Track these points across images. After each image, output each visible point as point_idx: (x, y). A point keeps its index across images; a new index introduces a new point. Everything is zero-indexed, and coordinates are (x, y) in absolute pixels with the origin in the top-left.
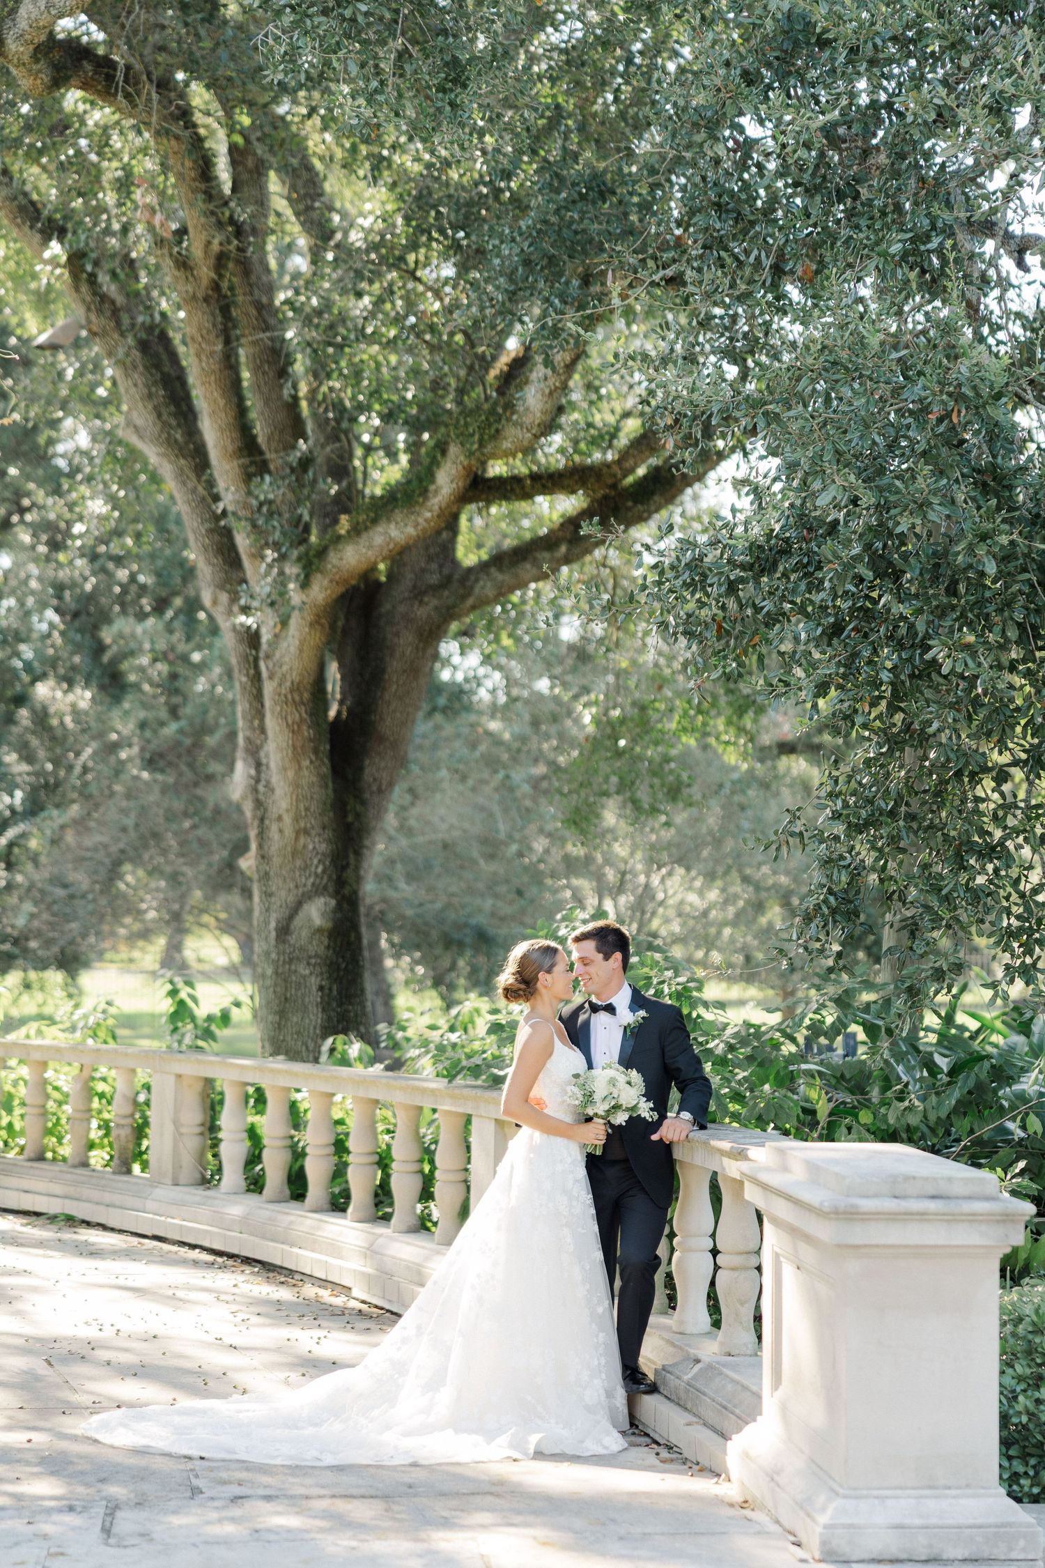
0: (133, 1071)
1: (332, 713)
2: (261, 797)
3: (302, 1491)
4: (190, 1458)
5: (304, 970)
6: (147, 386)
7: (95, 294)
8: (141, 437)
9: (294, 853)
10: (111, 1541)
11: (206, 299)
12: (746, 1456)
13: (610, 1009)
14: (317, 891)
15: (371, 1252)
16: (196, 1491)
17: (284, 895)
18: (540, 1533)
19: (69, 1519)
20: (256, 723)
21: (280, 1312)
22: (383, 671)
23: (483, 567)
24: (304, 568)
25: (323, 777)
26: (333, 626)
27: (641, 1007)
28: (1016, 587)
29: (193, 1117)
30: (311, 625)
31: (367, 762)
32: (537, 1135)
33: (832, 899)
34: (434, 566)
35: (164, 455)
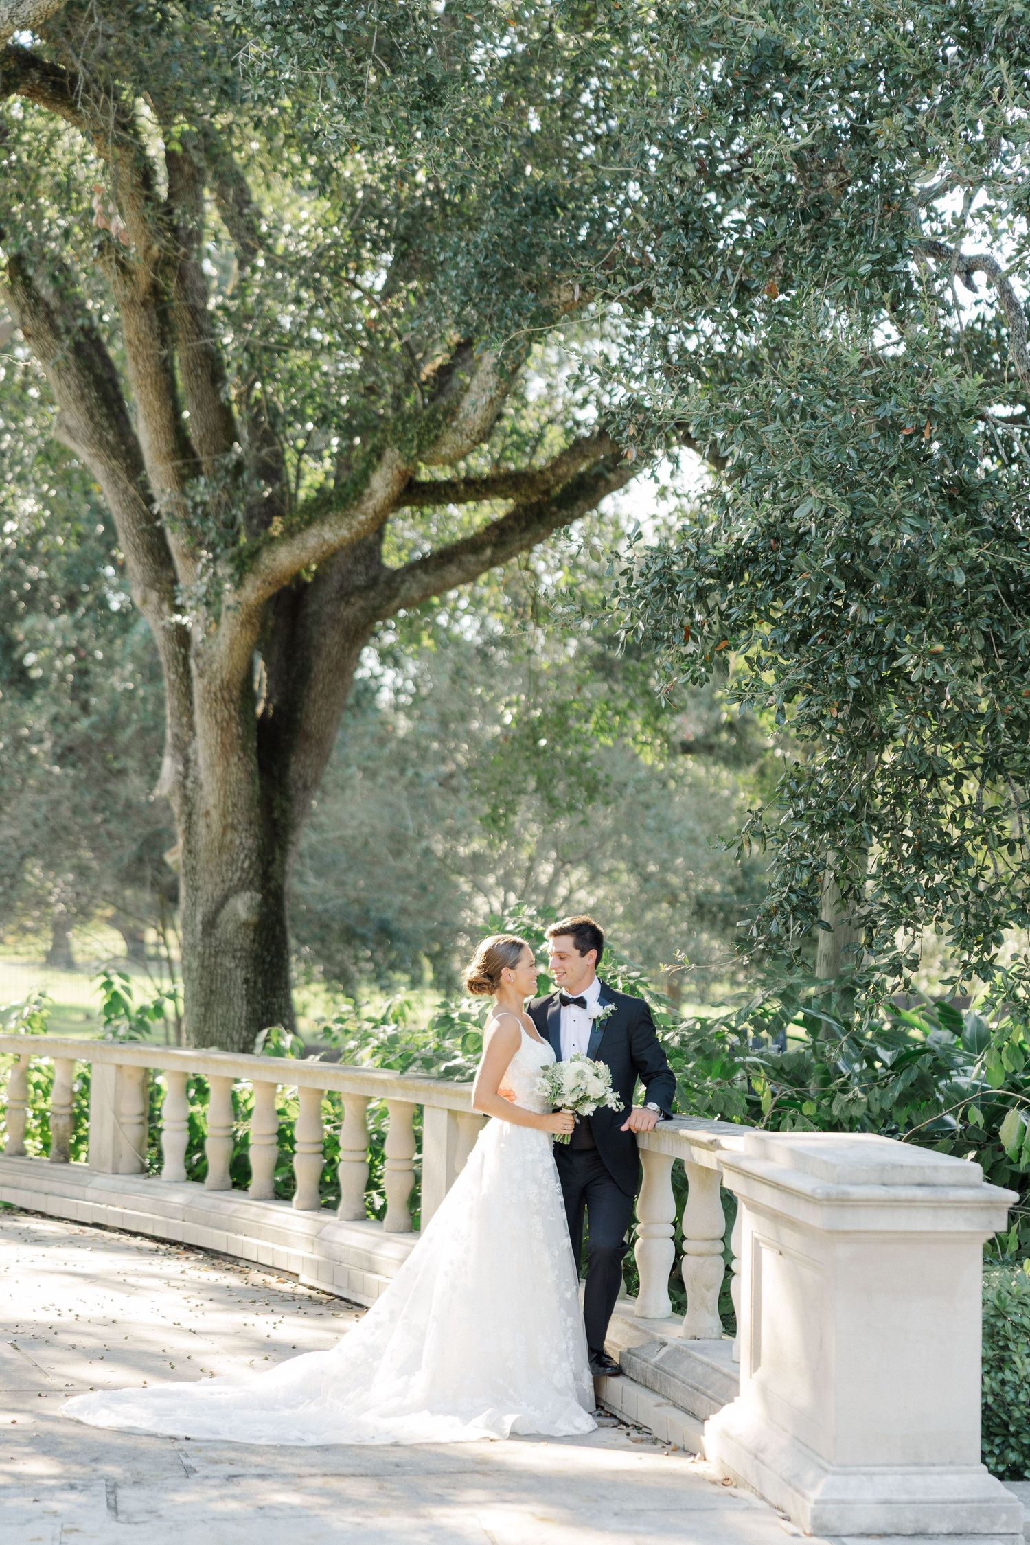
0: (70, 1062)
1: (260, 709)
2: (189, 793)
3: (292, 1470)
4: (175, 1438)
5: (229, 963)
6: (80, 387)
7: (29, 296)
8: (73, 438)
9: (221, 848)
10: (121, 1517)
11: (144, 304)
12: (726, 1435)
13: (581, 1002)
14: (244, 885)
15: (318, 1239)
16: (189, 1471)
17: (210, 889)
18: (539, 1509)
19: (73, 1496)
20: (185, 719)
21: (230, 1298)
22: (310, 670)
23: (411, 568)
24: (237, 568)
25: (250, 774)
26: (263, 625)
27: (610, 1001)
28: (981, 598)
29: (133, 1107)
30: (243, 624)
31: (293, 759)
32: (507, 1125)
33: (793, 897)
34: (361, 568)
35: (96, 456)
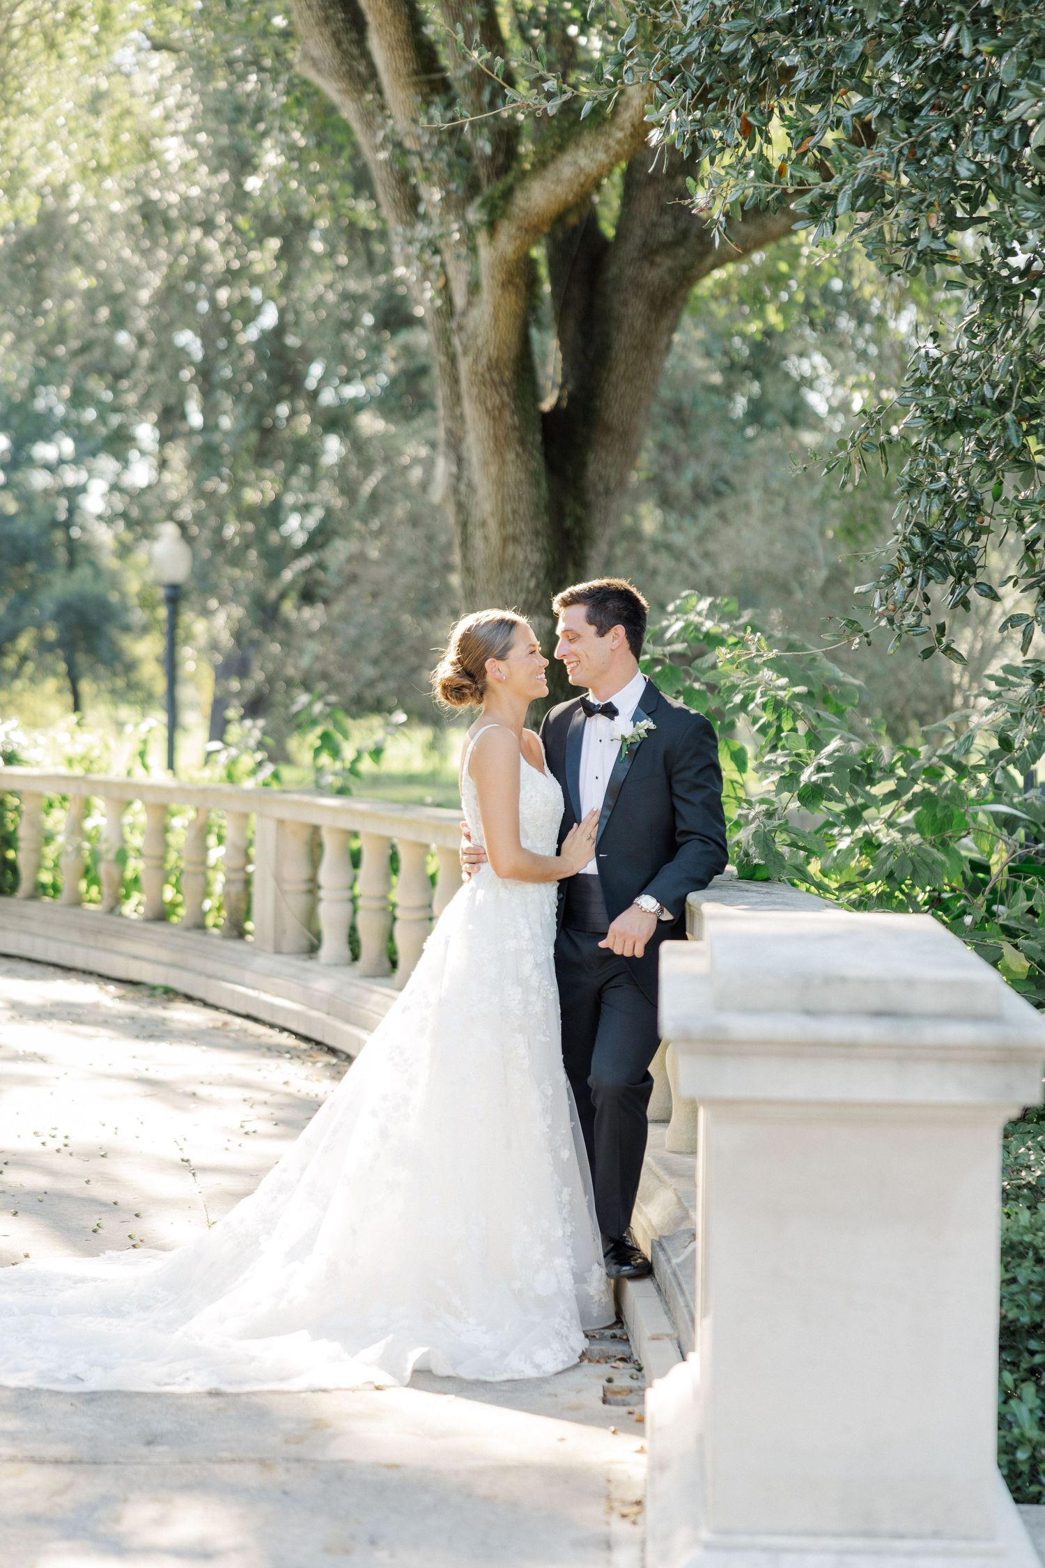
0: (245, 816)
1: (547, 404)
2: (463, 498)
8: (319, 71)
9: (503, 565)
24: (490, 213)
25: (533, 474)
27: (649, 714)
29: (296, 871)
31: (591, 457)
33: (917, 541)
35: (344, 90)
